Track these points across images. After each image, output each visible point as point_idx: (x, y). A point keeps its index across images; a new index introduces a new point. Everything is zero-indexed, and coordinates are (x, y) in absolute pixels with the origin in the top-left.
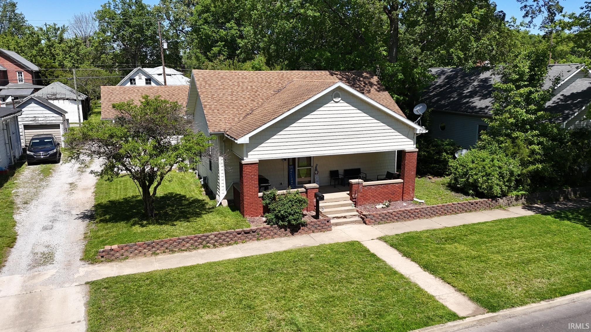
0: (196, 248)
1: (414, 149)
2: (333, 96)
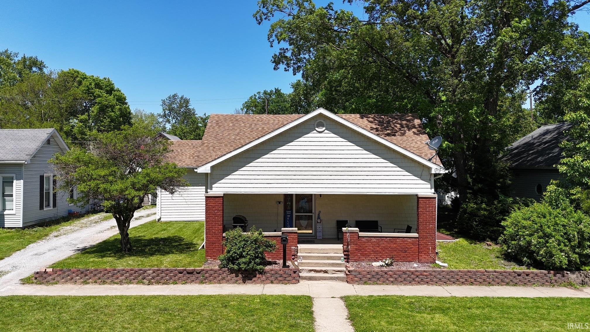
0: (130, 282)
1: (431, 194)
2: (315, 125)
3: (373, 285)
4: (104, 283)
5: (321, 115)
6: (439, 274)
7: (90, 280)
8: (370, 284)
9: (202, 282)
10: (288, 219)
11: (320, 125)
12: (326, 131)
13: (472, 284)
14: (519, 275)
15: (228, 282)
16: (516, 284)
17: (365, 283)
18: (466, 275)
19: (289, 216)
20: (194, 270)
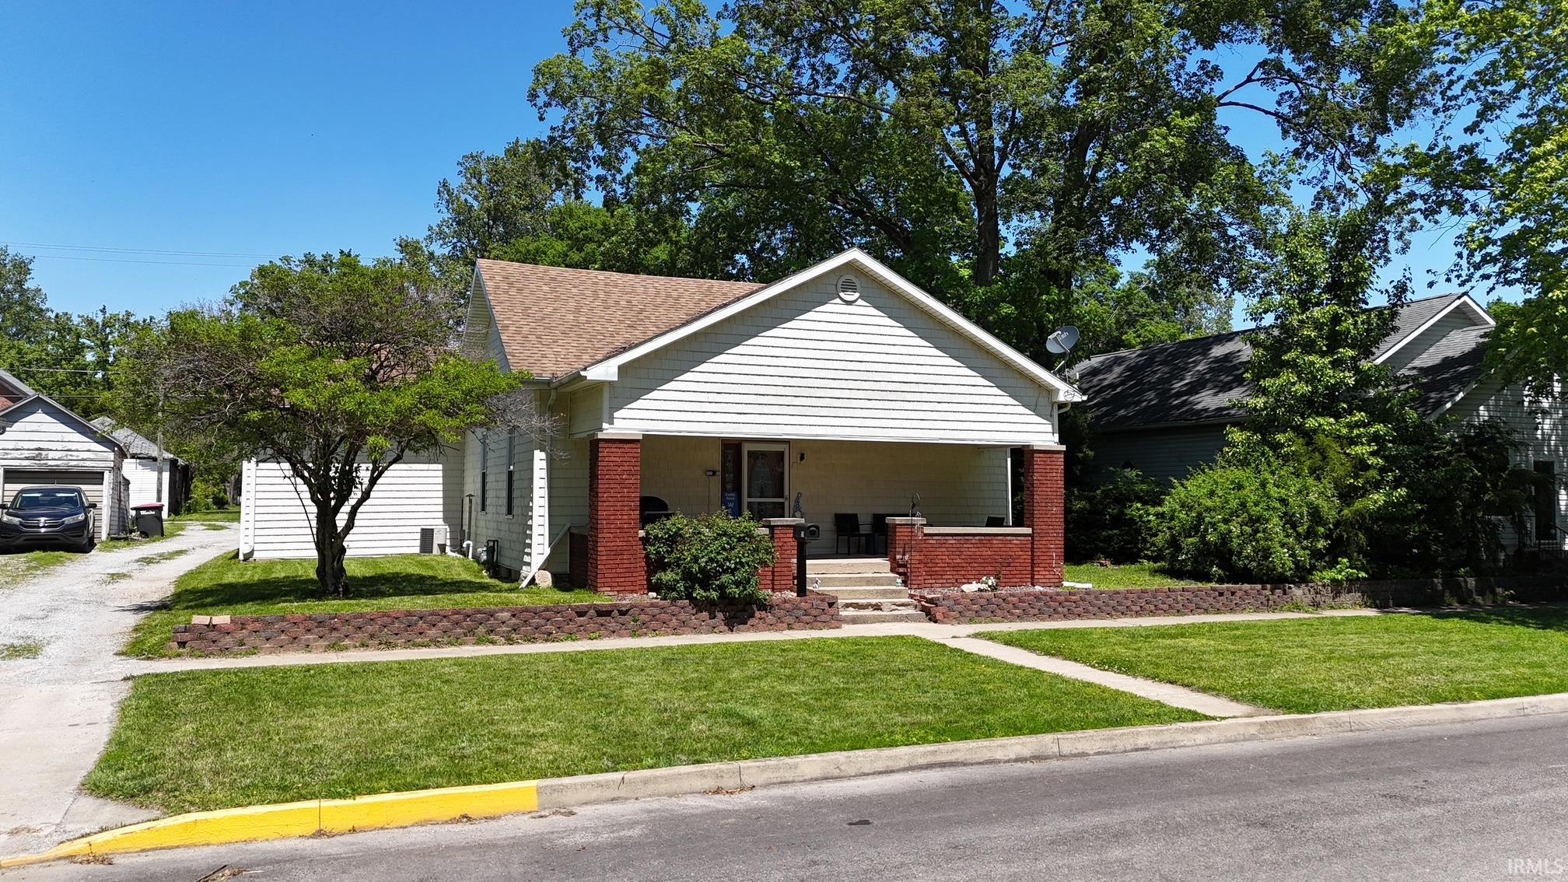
0: (459, 641)
1: (1052, 444)
2: (839, 286)
3: (986, 623)
4: (389, 644)
5: (850, 263)
7: (347, 642)
8: (980, 623)
9: (634, 633)
10: (730, 511)
11: (849, 287)
12: (860, 302)
13: (1152, 614)
14: (1221, 594)
15: (693, 628)
16: (1217, 609)
17: (971, 621)
19: (731, 505)
20: (615, 605)
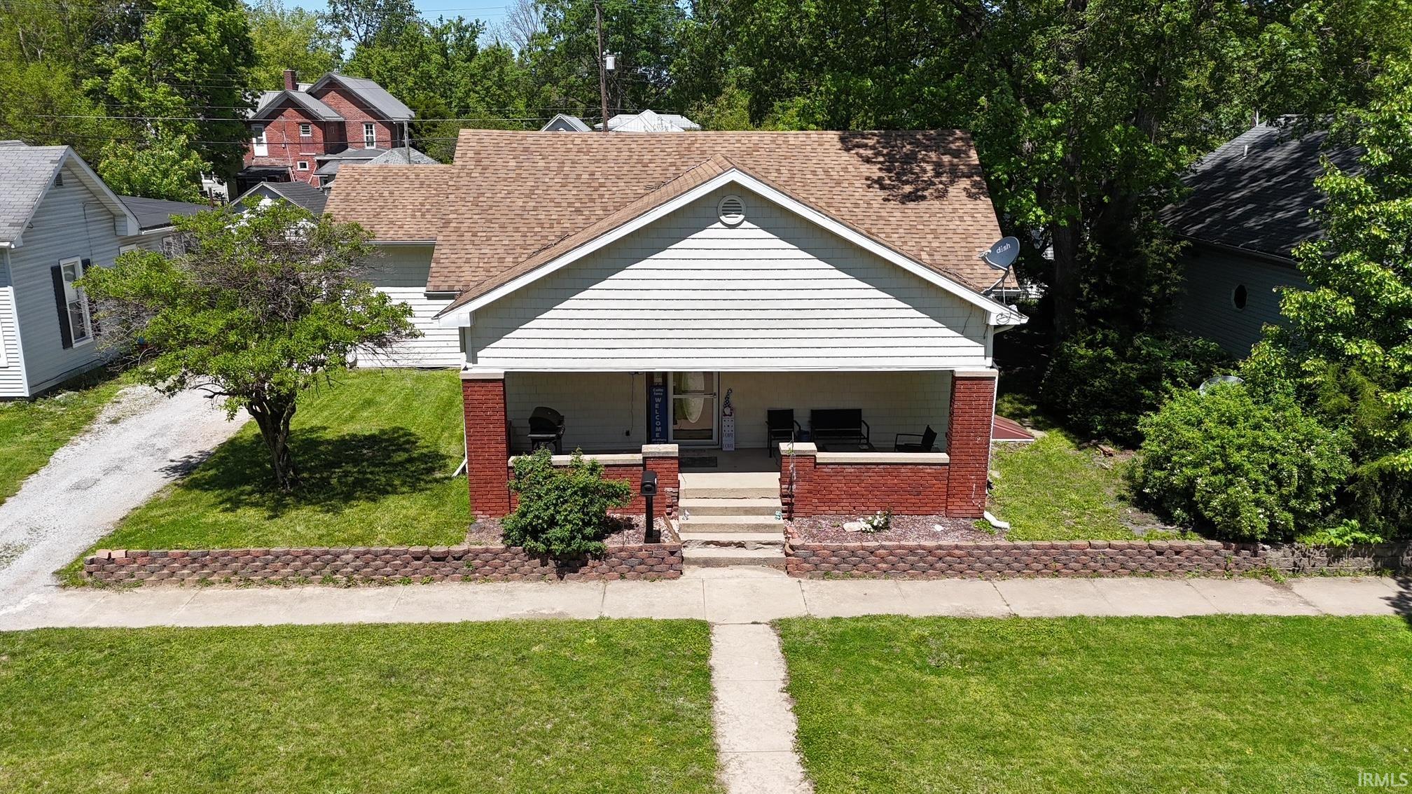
0: (306, 581)
1: (984, 369)
2: (720, 209)
3: (843, 578)
4: (248, 582)
5: (733, 184)
6: (989, 554)
7: (215, 578)
8: (837, 577)
9: (466, 579)
10: (657, 406)
11: (731, 209)
12: (746, 224)
13: (1057, 573)
14: (1160, 553)
15: (525, 576)
16: (1150, 573)
17: (827, 575)
18: (1046, 554)
19: (658, 400)
20: (448, 552)
